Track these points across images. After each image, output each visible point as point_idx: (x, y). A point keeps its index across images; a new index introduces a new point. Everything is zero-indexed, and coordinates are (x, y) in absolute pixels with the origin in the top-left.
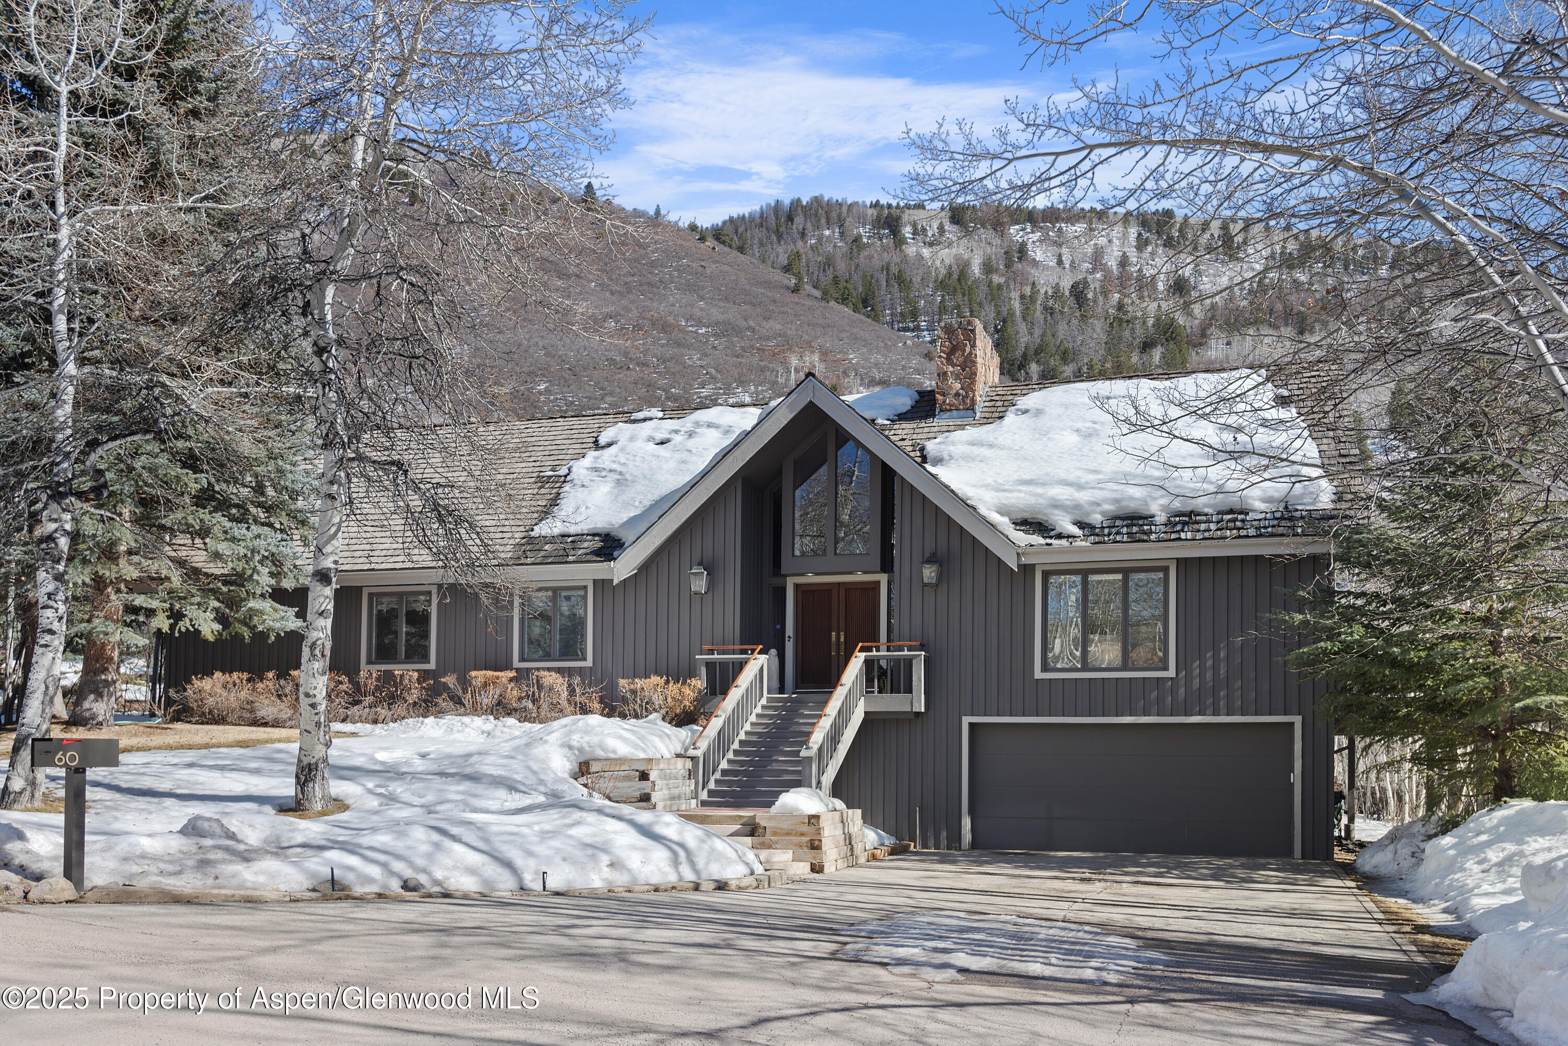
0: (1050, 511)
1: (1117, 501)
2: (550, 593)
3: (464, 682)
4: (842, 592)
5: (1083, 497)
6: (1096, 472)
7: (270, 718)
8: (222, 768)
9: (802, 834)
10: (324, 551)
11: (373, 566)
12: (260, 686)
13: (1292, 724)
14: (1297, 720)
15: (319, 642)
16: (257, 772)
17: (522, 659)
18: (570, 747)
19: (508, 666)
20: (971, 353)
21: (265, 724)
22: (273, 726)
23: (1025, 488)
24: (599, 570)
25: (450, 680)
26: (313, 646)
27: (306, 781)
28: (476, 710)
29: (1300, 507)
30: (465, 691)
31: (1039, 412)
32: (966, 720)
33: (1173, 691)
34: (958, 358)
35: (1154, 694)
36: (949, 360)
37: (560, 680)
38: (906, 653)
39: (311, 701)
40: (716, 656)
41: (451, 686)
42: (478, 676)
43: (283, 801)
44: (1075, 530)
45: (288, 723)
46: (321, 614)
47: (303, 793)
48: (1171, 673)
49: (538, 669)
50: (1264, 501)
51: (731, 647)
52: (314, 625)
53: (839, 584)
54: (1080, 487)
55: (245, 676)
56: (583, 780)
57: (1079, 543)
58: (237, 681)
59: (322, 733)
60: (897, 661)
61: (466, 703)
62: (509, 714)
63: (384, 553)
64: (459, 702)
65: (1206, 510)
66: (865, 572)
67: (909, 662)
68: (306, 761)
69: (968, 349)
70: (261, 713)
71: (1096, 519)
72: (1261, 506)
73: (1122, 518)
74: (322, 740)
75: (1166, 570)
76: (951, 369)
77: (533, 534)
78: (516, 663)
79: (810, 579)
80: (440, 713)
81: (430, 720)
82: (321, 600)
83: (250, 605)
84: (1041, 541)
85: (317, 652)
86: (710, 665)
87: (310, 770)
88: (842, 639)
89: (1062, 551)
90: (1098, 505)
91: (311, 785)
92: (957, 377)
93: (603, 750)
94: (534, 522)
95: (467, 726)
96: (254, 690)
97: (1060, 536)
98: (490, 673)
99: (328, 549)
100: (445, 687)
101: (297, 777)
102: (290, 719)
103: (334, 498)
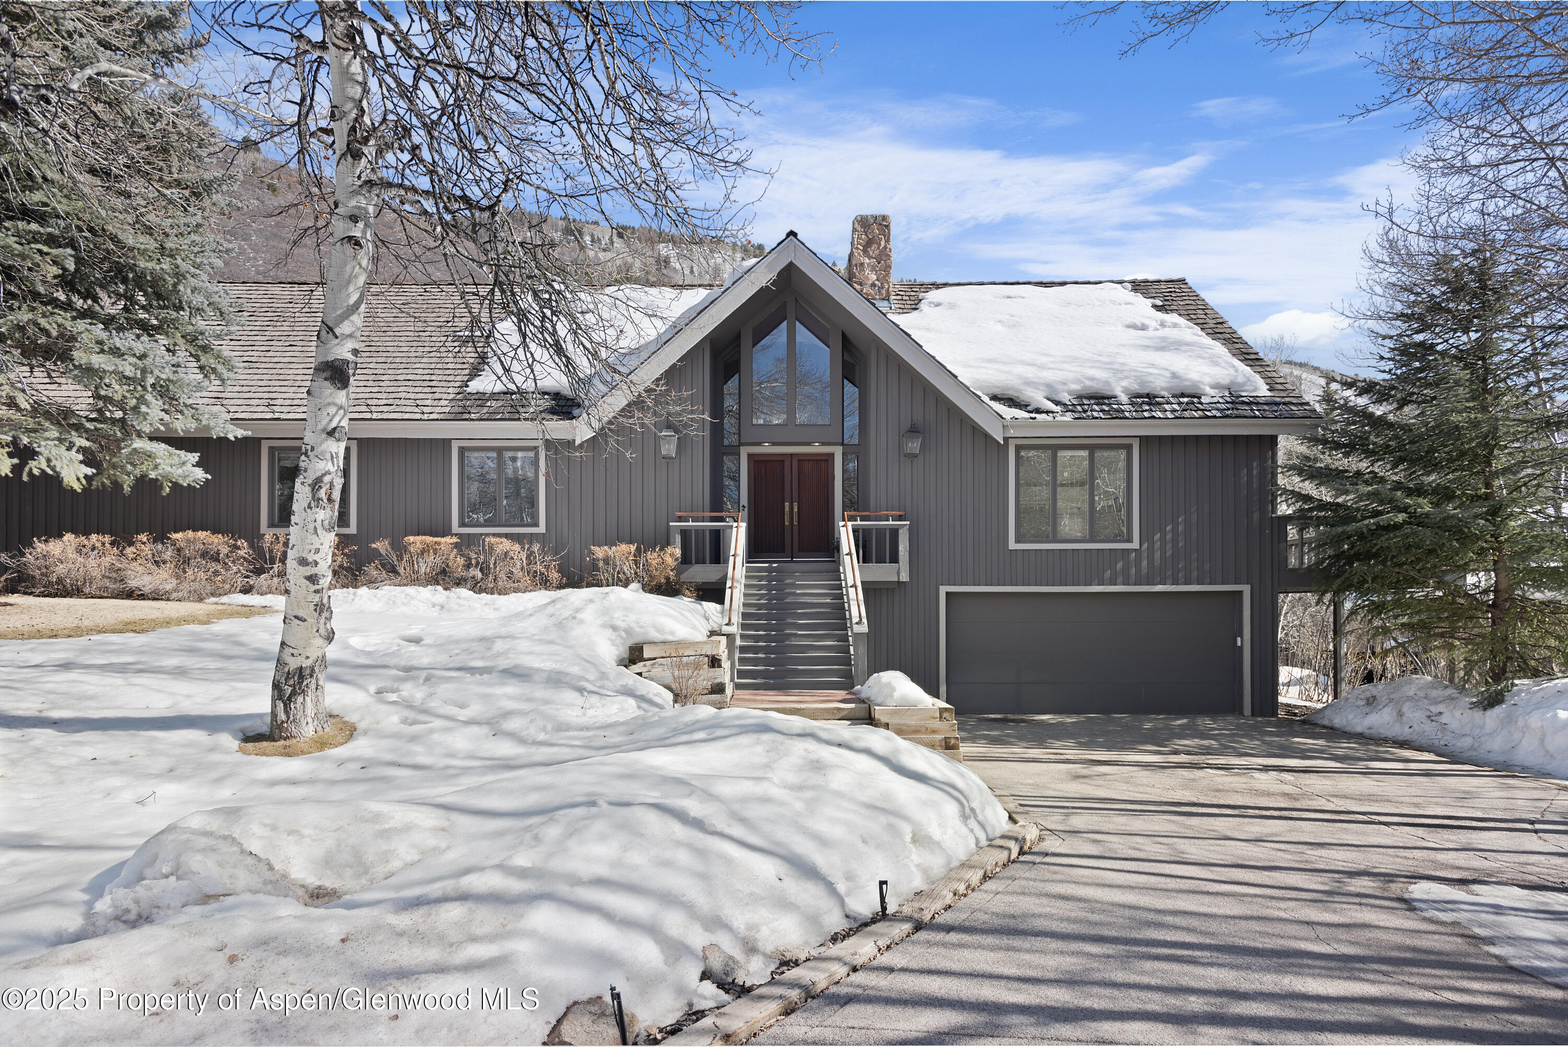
0: (1023, 387)
1: (1078, 381)
2: (495, 455)
3: (400, 548)
4: (795, 463)
5: (1050, 376)
6: (1047, 355)
7: (147, 590)
8: (122, 669)
9: (934, 732)
10: (338, 331)
11: (277, 415)
12: (129, 550)
13: (1240, 593)
14: (1246, 589)
15: (327, 479)
16: (180, 673)
17: (462, 524)
18: (614, 628)
19: (445, 531)
20: (885, 247)
21: (142, 597)
22: (154, 599)
23: (989, 365)
24: (558, 428)
25: (382, 546)
26: (316, 485)
27: (293, 693)
28: (415, 581)
29: (1244, 394)
30: (400, 558)
31: (952, 306)
32: (943, 590)
33: (1138, 561)
34: (873, 251)
35: (1120, 565)
36: (865, 251)
37: (517, 547)
38: (891, 522)
39: (309, 571)
40: (691, 523)
41: (383, 552)
42: (416, 541)
43: (246, 724)
44: (1051, 406)
45: (174, 595)
46: (331, 433)
47: (287, 712)
48: (1135, 545)
49: (487, 535)
50: (1213, 387)
51: (700, 514)
52: (318, 450)
53: (792, 455)
54: (1042, 367)
55: (107, 539)
56: (639, 667)
57: (1059, 418)
58: (98, 545)
59: (323, 621)
60: (880, 531)
61: (401, 571)
62: (458, 584)
63: (288, 402)
64: (393, 571)
65: (1163, 393)
66: (823, 444)
67: (895, 532)
68: (293, 664)
69: (883, 243)
70: (133, 583)
71: (1066, 398)
72: (1212, 392)
73: (1090, 397)
74: (322, 631)
75: (1129, 448)
76: (867, 260)
77: (469, 390)
78: (455, 528)
79: (766, 449)
80: (372, 583)
81: (363, 591)
82: (332, 410)
83: (135, 445)
84: (1027, 415)
85: (322, 494)
86: (685, 533)
87: (302, 677)
88: (796, 510)
89: (1045, 425)
90: (1065, 384)
91: (300, 699)
92: (873, 269)
93: (658, 630)
94: (466, 378)
95: (412, 598)
96: (122, 554)
97: (1038, 411)
98: (429, 539)
99: (345, 328)
100: (376, 554)
101: (276, 686)
102: (176, 590)
103: (357, 243)
